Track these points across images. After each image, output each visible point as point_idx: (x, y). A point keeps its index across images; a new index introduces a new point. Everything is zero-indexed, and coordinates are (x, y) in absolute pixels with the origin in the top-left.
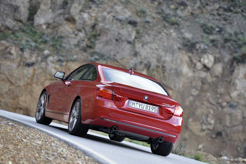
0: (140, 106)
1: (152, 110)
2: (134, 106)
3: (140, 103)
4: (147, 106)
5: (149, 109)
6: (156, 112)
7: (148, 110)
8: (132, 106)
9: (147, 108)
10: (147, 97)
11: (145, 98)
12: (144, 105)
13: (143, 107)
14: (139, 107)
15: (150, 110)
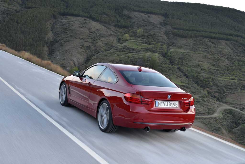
0: (164, 104)
1: (174, 106)
2: (160, 106)
3: (164, 102)
4: (170, 103)
5: (171, 105)
6: (177, 107)
7: (171, 107)
8: (158, 106)
9: (170, 105)
10: (170, 96)
11: (169, 97)
12: (167, 103)
13: (167, 105)
14: (164, 106)
15: (173, 106)
